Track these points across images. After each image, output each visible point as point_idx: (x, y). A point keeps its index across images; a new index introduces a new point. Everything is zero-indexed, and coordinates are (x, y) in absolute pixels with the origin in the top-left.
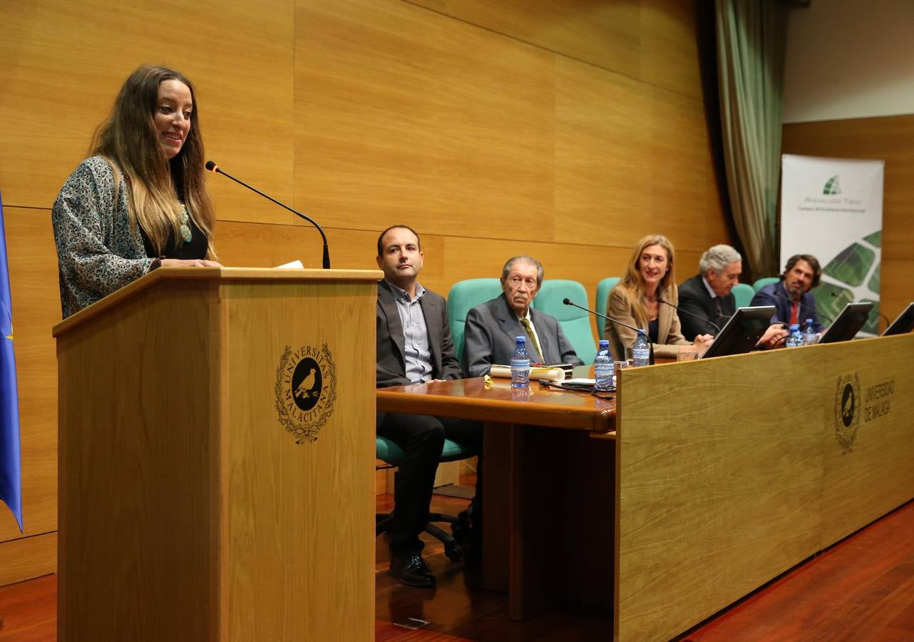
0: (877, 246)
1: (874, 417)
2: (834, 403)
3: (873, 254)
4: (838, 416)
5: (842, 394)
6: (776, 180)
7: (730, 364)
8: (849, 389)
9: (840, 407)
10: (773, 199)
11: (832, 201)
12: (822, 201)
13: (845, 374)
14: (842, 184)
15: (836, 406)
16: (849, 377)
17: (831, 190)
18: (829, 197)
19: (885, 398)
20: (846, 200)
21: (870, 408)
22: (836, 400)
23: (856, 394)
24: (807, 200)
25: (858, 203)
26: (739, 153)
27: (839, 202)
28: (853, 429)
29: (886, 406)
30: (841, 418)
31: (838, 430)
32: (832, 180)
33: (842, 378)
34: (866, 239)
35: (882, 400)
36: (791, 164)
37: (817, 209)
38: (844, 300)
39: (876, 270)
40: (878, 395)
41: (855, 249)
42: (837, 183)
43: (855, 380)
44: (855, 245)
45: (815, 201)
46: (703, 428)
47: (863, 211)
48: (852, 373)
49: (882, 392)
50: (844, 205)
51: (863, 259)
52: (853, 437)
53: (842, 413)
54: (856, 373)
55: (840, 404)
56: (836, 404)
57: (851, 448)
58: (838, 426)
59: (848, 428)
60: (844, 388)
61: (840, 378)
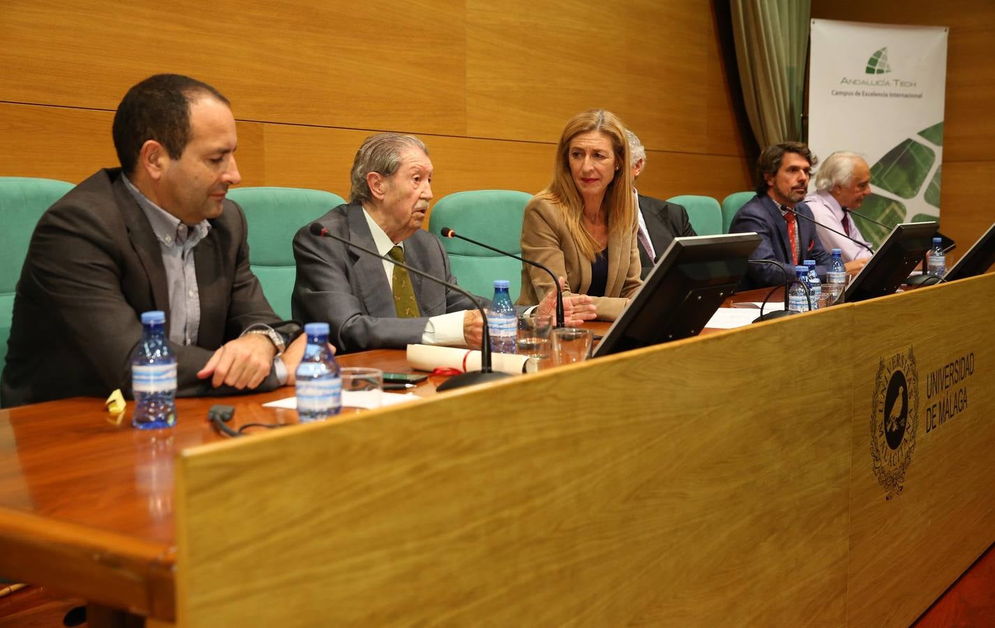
0: (938, 144)
1: (942, 420)
2: (870, 411)
3: (931, 153)
4: (878, 434)
5: (885, 393)
6: (803, 59)
7: (623, 374)
8: (898, 379)
9: (881, 416)
10: (799, 82)
11: (878, 83)
12: (864, 83)
13: (892, 355)
14: (892, 59)
15: (874, 416)
16: (898, 360)
17: (877, 68)
18: (874, 77)
19: (961, 384)
20: (896, 81)
21: (935, 406)
22: (875, 405)
23: (910, 387)
24: (844, 81)
25: (911, 84)
27: (888, 83)
28: (905, 451)
29: (962, 397)
30: (884, 438)
31: (877, 459)
32: (878, 54)
33: (885, 363)
34: (922, 134)
35: (955, 388)
36: (824, 32)
37: (858, 94)
38: (892, 218)
39: (936, 175)
40: (948, 381)
41: (908, 147)
42: (885, 58)
43: (909, 362)
44: (909, 141)
45: (854, 83)
46: (541, 542)
47: (920, 96)
48: (905, 351)
49: (955, 375)
50: (894, 89)
51: (918, 160)
52: (904, 466)
53: (886, 426)
54: (911, 350)
55: (881, 411)
56: (874, 413)
57: (901, 485)
58: (878, 451)
59: (896, 451)
60: (889, 380)
61: (881, 363)
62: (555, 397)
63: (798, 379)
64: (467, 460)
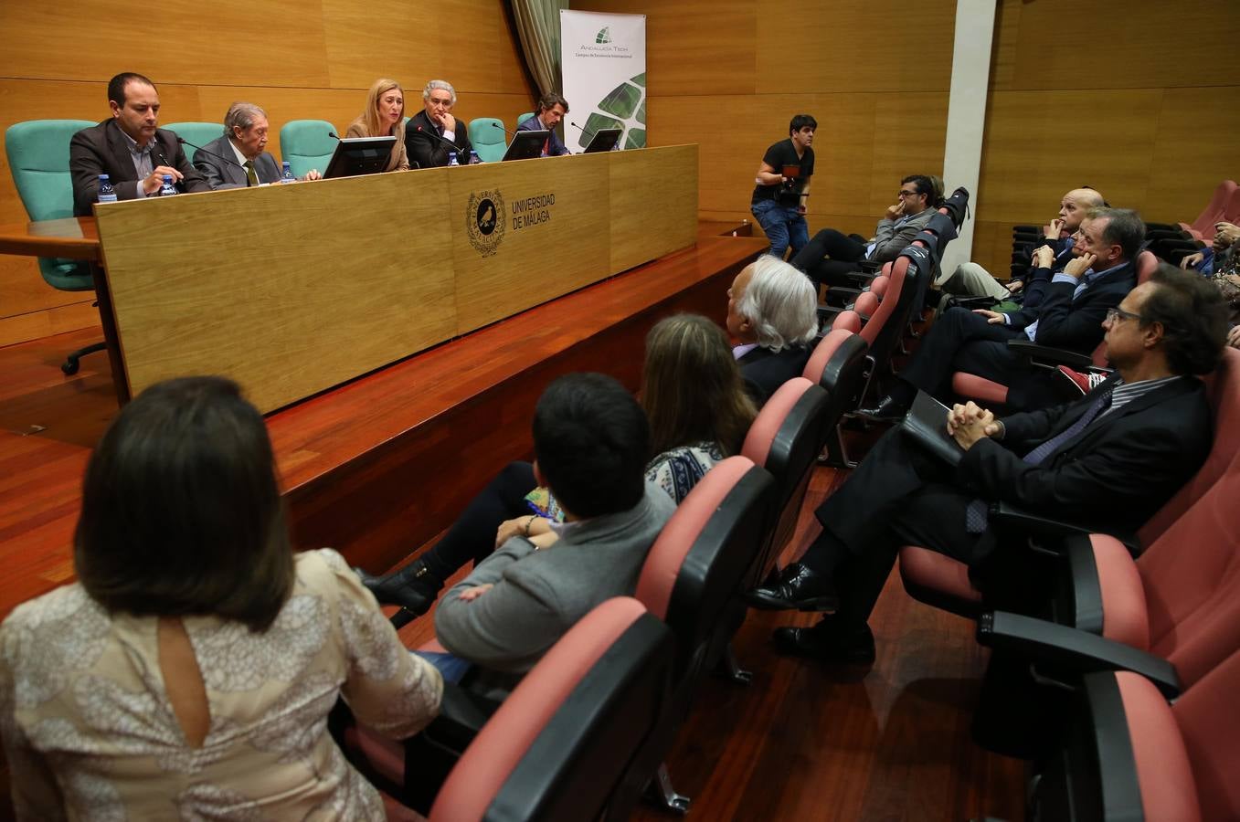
0: (642, 86)
1: (527, 224)
3: (639, 90)
4: (472, 227)
5: (477, 208)
8: (486, 203)
9: (474, 219)
11: (604, 49)
12: (596, 49)
13: (481, 192)
14: (612, 34)
15: (468, 219)
16: (486, 194)
17: (603, 39)
18: (601, 45)
19: (542, 209)
20: (615, 48)
21: (520, 217)
22: (468, 213)
23: (498, 207)
25: (626, 50)
26: (523, 6)
27: (610, 49)
28: (496, 236)
29: (544, 215)
30: (478, 229)
31: (473, 238)
32: (603, 31)
33: (476, 195)
34: (632, 80)
35: (537, 211)
37: (592, 55)
39: (642, 104)
40: (531, 206)
41: (625, 87)
42: (608, 33)
43: (496, 196)
44: (625, 84)
45: (589, 48)
46: (255, 249)
47: (631, 57)
48: (492, 190)
49: (537, 204)
50: (614, 52)
51: (631, 95)
52: (496, 243)
53: (479, 224)
54: (498, 190)
55: (474, 217)
56: (468, 217)
57: (494, 252)
58: (473, 235)
59: (489, 236)
60: (479, 203)
61: (472, 195)
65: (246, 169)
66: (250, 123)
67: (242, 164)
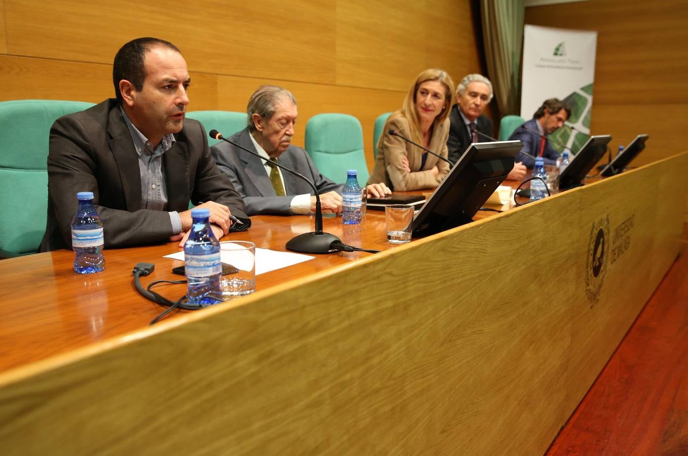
0: (590, 94)
1: (618, 256)
2: (586, 255)
3: (586, 100)
4: (589, 269)
5: (594, 243)
6: (520, 47)
8: (601, 234)
9: (591, 258)
10: (517, 60)
11: (560, 61)
12: (552, 61)
13: (598, 220)
14: (567, 49)
15: (588, 258)
16: (601, 222)
17: (559, 52)
18: (558, 58)
19: (628, 234)
20: (569, 60)
22: (589, 252)
23: (606, 237)
24: (542, 59)
25: (577, 62)
27: (564, 62)
28: (601, 277)
29: (627, 241)
30: (592, 270)
31: (588, 285)
32: (560, 45)
33: (595, 225)
34: (583, 89)
35: (625, 237)
36: (532, 33)
37: (549, 67)
38: (566, 133)
40: (622, 232)
41: (574, 96)
42: (564, 48)
43: (606, 223)
44: (574, 94)
45: (547, 60)
47: (581, 69)
48: (604, 216)
49: (626, 228)
50: (568, 64)
51: (579, 104)
52: (600, 286)
53: (593, 263)
54: (608, 215)
55: (591, 255)
56: (588, 256)
57: (598, 298)
58: (588, 280)
59: (597, 278)
60: (596, 234)
61: (593, 224)
62: (390, 274)
63: (551, 240)
64: (312, 339)
65: (268, 169)
66: (272, 109)
67: (264, 164)
